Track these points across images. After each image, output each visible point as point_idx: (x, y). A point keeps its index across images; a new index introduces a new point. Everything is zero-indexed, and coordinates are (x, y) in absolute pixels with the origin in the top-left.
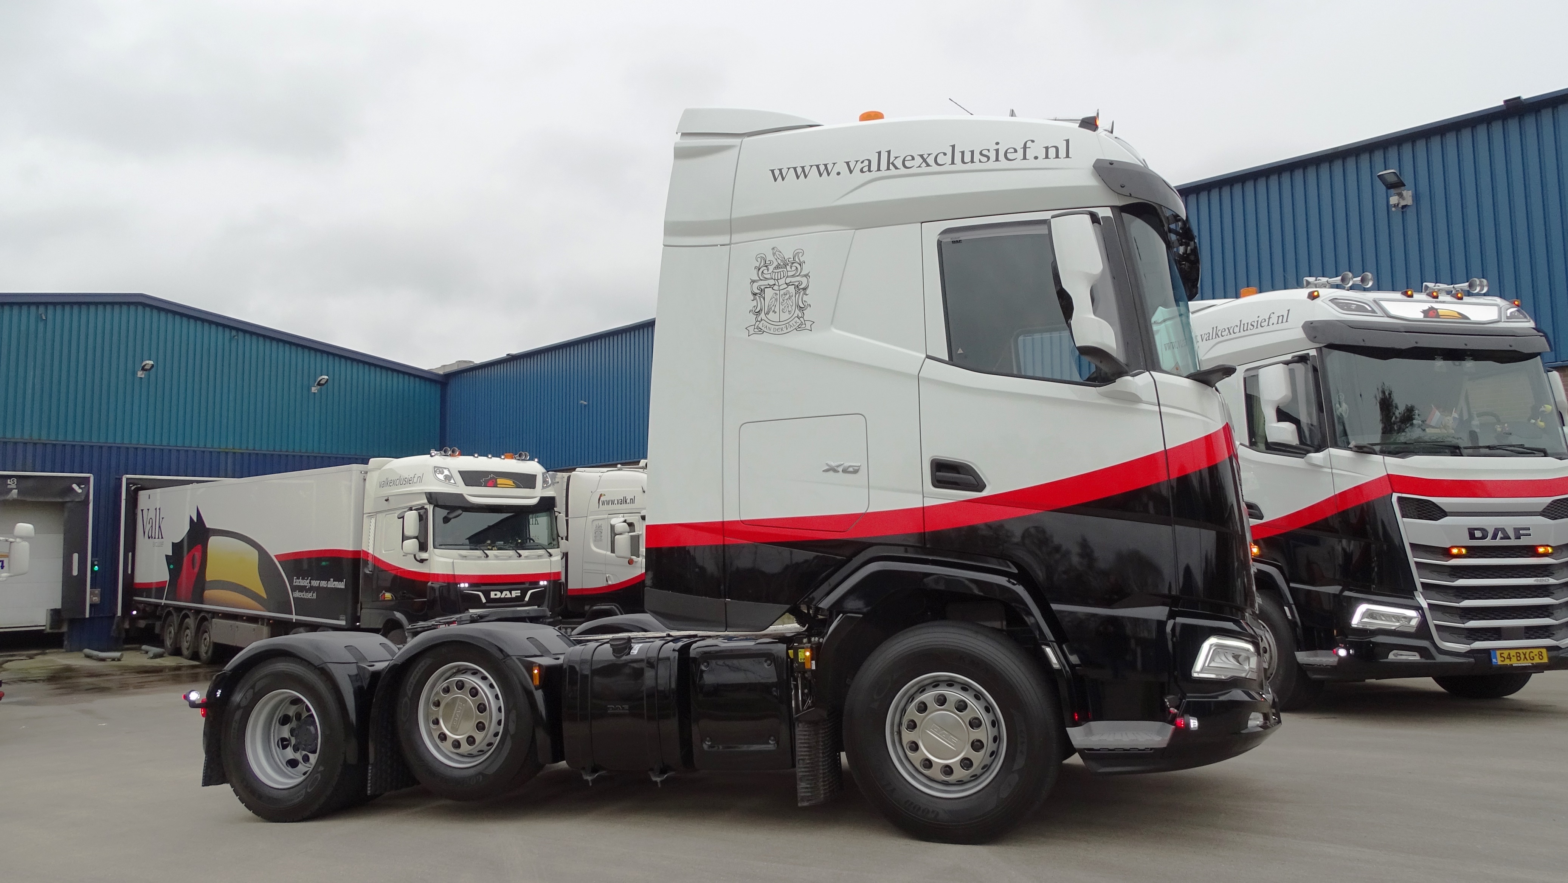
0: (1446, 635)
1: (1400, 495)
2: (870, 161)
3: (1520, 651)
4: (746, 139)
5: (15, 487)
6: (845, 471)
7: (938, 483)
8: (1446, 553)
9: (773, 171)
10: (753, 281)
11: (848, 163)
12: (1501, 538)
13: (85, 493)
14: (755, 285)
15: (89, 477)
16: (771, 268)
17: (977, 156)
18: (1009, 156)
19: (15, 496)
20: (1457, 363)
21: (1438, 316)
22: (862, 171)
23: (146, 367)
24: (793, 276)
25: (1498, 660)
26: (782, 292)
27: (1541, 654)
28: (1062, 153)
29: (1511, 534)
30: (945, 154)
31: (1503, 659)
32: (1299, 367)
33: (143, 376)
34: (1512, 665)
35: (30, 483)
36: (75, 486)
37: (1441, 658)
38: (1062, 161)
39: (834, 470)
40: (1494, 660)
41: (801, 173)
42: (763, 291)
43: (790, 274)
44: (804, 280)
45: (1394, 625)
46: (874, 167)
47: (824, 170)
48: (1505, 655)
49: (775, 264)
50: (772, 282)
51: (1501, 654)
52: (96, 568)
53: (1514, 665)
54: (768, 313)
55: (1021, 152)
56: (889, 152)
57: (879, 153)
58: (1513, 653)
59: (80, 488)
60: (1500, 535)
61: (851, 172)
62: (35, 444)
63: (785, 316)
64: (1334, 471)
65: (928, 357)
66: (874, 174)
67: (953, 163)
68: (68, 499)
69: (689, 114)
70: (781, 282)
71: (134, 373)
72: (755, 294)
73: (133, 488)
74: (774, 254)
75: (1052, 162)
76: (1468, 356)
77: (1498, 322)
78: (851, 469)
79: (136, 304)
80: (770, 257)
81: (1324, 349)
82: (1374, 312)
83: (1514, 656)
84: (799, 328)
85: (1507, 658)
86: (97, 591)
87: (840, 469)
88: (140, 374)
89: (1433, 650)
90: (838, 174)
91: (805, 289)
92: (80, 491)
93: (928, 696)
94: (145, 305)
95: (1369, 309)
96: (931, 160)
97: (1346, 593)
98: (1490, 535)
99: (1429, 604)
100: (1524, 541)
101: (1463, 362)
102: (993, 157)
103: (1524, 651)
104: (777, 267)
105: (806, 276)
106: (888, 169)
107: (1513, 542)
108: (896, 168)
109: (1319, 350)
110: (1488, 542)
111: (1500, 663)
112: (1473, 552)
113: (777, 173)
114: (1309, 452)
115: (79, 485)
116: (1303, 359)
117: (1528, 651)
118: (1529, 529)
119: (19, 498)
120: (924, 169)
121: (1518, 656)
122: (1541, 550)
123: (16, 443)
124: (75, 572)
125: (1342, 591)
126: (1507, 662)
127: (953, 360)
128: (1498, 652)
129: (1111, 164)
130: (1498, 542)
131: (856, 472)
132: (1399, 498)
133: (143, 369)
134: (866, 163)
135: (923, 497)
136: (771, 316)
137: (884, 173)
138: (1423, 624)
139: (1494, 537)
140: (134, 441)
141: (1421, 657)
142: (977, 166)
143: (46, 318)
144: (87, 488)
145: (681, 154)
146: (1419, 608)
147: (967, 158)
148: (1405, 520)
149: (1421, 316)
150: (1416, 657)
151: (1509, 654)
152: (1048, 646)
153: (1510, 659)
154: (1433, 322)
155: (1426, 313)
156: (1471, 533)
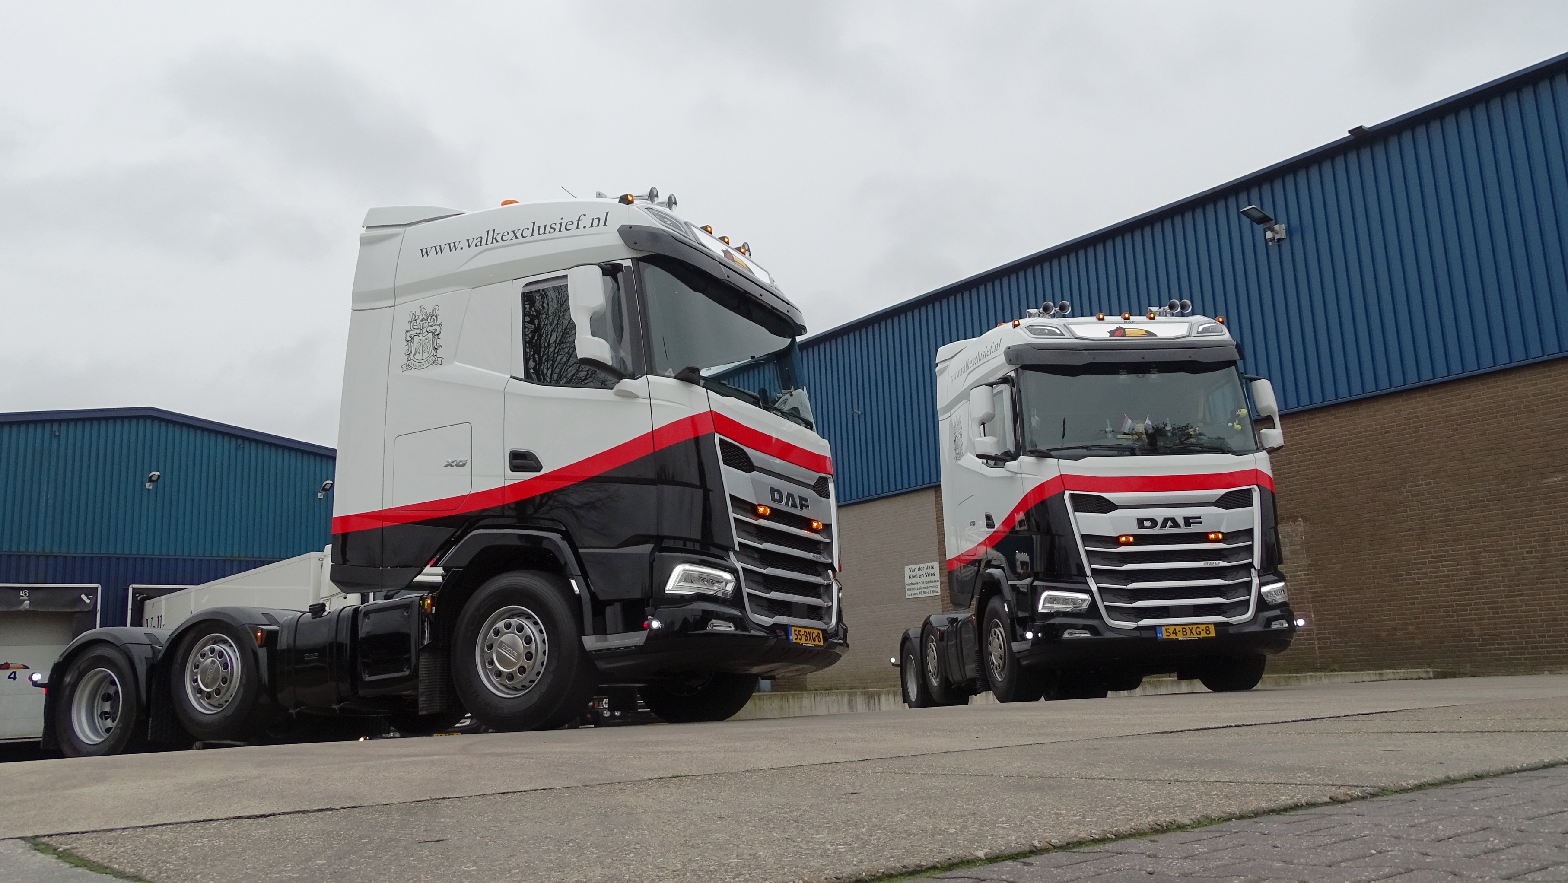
0: (1116, 614)
1: (1072, 492)
2: (481, 238)
3: (1186, 627)
4: (409, 228)
5: (27, 598)
6: (457, 465)
7: (514, 468)
8: (1115, 541)
9: (422, 250)
10: (407, 332)
11: (468, 241)
12: (1171, 527)
13: (93, 602)
14: (409, 334)
15: (97, 588)
16: (418, 321)
17: (548, 229)
18: (568, 227)
19: (27, 607)
20: (1141, 375)
21: (1125, 335)
22: (476, 246)
23: (153, 478)
24: (431, 326)
25: (1163, 635)
26: (424, 338)
27: (1208, 629)
28: (602, 222)
29: (1181, 522)
30: (528, 229)
31: (1168, 634)
32: (1005, 388)
33: (151, 487)
34: (1177, 639)
35: (40, 595)
36: (83, 597)
37: (1109, 635)
38: (602, 228)
39: (449, 465)
40: (1160, 635)
41: (439, 250)
42: (412, 338)
43: (430, 324)
44: (438, 328)
45: (1068, 608)
46: (484, 242)
47: (453, 247)
48: (1171, 629)
49: (421, 317)
50: (418, 331)
51: (1167, 630)
53: (1179, 640)
54: (414, 355)
55: (575, 223)
56: (494, 230)
57: (488, 232)
58: (1179, 628)
59: (88, 598)
60: (1170, 523)
61: (469, 246)
62: (47, 557)
63: (425, 355)
64: (1023, 475)
65: (512, 377)
66: (484, 247)
67: (532, 235)
68: (77, 610)
69: (372, 213)
70: (424, 330)
71: (143, 485)
72: (407, 341)
73: (139, 598)
74: (421, 310)
75: (595, 229)
76: (1154, 368)
77: (1188, 336)
78: (461, 463)
79: (145, 418)
80: (418, 313)
81: (1020, 370)
82: (1064, 335)
83: (1179, 632)
84: (433, 364)
85: (1173, 634)
87: (454, 464)
88: (148, 486)
89: (1101, 628)
90: (462, 249)
91: (438, 335)
92: (88, 601)
93: (500, 625)
94: (153, 418)
95: (1059, 333)
96: (519, 235)
97: (1035, 583)
98: (1159, 524)
99: (1099, 588)
100: (1194, 529)
101: (1148, 374)
102: (557, 229)
103: (1191, 627)
104: (422, 320)
105: (440, 325)
106: (492, 242)
107: (1183, 530)
108: (497, 241)
109: (1016, 370)
110: (1157, 531)
111: (1165, 637)
112: (1139, 540)
113: (424, 251)
114: (1006, 461)
115: (87, 596)
116: (1005, 380)
117: (1195, 627)
118: (1200, 518)
119: (32, 609)
120: (515, 241)
121: (1184, 632)
122: (1212, 536)
123: (29, 556)
125: (1030, 582)
126: (1173, 637)
127: (528, 378)
128: (1164, 629)
129: (631, 228)
130: (1167, 531)
131: (464, 465)
132: (1072, 495)
133: (150, 480)
134: (480, 239)
135: (504, 479)
136: (418, 356)
137: (490, 246)
138: (1093, 604)
139: (1164, 526)
140: (142, 552)
141: (1091, 634)
142: (547, 236)
143: (61, 435)
144: (95, 599)
145: (365, 242)
146: (1089, 592)
147: (542, 231)
148: (1076, 513)
149: (1107, 336)
150: (1086, 635)
151: (1175, 629)
152: (573, 579)
153: (1176, 634)
154: (1119, 340)
155: (1112, 333)
156: (1140, 522)
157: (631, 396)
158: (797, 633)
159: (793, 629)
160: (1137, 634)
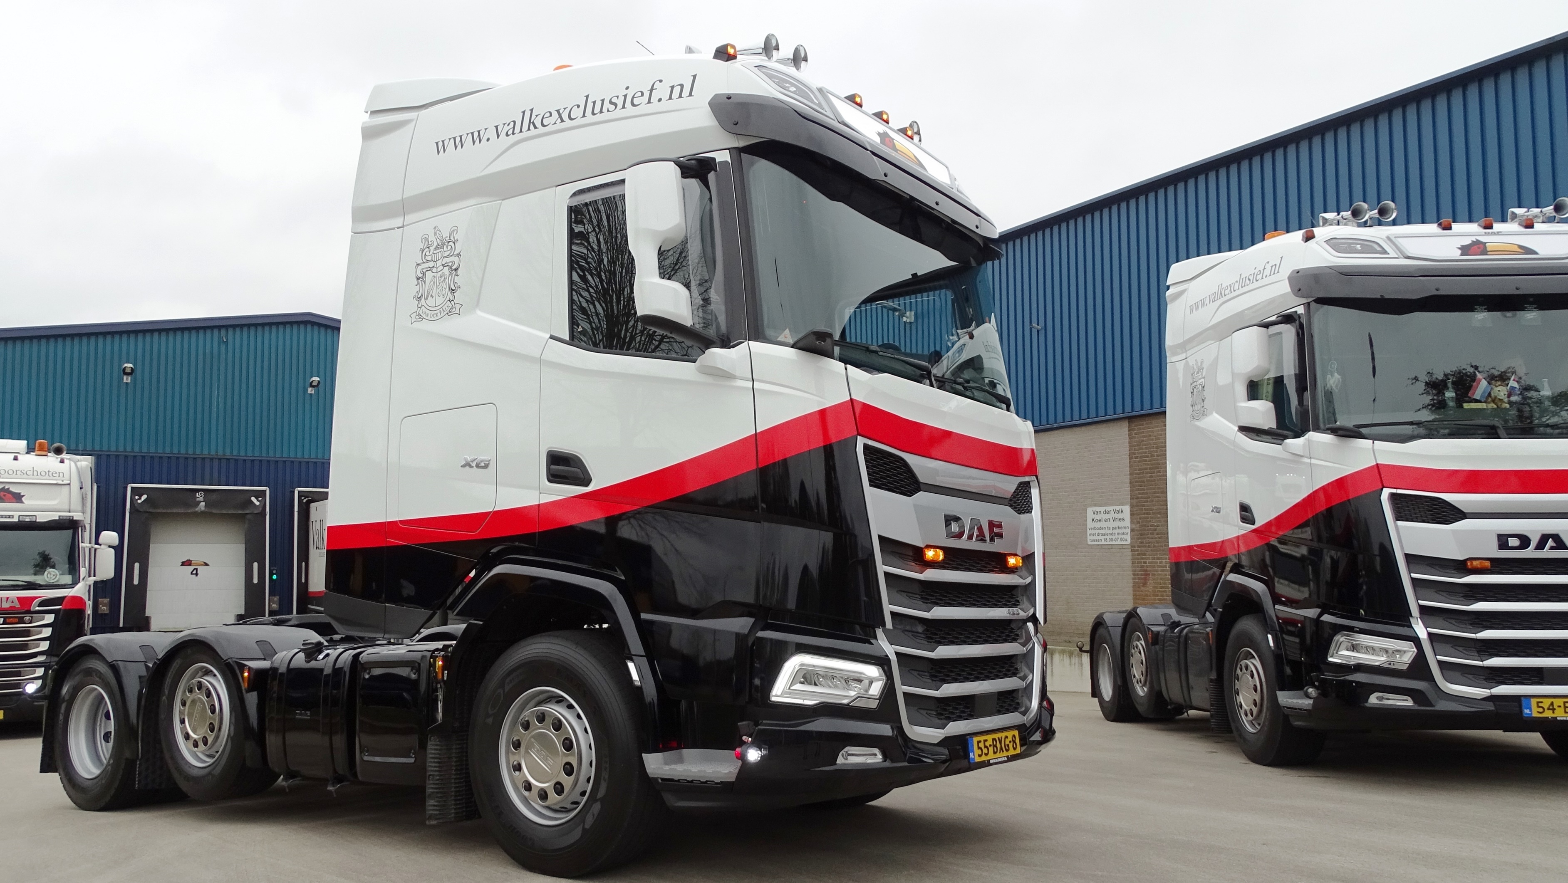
0: (1457, 675)
1: (1394, 491)
2: (514, 122)
4: (424, 112)
5: (202, 500)
6: (477, 466)
7: (554, 477)
8: (1462, 567)
9: (437, 143)
10: (418, 265)
11: (497, 127)
12: (1552, 548)
13: (262, 504)
14: (420, 268)
15: (266, 491)
16: (432, 249)
17: (607, 105)
18: (636, 102)
19: (203, 509)
20: (1509, 314)
21: (1485, 252)
22: (507, 135)
23: (313, 384)
24: (448, 256)
25: (1534, 711)
26: (439, 274)
28: (686, 92)
30: (578, 106)
31: (1541, 710)
32: (1289, 332)
33: (313, 392)
34: (1556, 717)
35: (214, 496)
36: (253, 499)
37: (1442, 706)
38: (686, 101)
39: (468, 465)
40: (1527, 711)
41: (458, 142)
42: (424, 274)
43: (446, 254)
44: (456, 259)
45: (1381, 661)
46: (517, 130)
47: (477, 137)
48: (1546, 703)
49: (436, 244)
50: (431, 264)
51: (1538, 703)
52: (275, 577)
53: (1558, 719)
54: (426, 299)
55: (646, 96)
56: (532, 110)
57: (524, 112)
58: (1558, 702)
59: (258, 501)
60: (1550, 543)
61: (498, 136)
62: (220, 459)
63: (440, 300)
64: (1313, 461)
65: (552, 337)
66: (518, 136)
67: (584, 116)
68: (248, 512)
69: (378, 91)
70: (439, 263)
71: (305, 390)
72: (418, 279)
73: (304, 501)
74: (435, 233)
75: (676, 103)
76: (1531, 303)
78: (483, 464)
79: (306, 323)
80: (432, 238)
81: (1313, 305)
82: (1386, 252)
83: (1560, 706)
84: (450, 313)
85: (1549, 709)
86: (276, 598)
87: (474, 464)
88: (310, 390)
89: (1431, 695)
90: (488, 140)
91: (456, 270)
92: (258, 503)
93: (530, 713)
94: (313, 324)
95: (1379, 249)
96: (565, 116)
97: (1326, 618)
98: (1533, 544)
99: (1430, 634)
101: (1518, 313)
102: (620, 105)
104: (436, 248)
105: (459, 255)
106: (529, 129)
108: (535, 127)
109: (1308, 305)
110: (1529, 553)
111: (1535, 714)
112: (1498, 566)
113: (440, 144)
114: (1286, 437)
115: (257, 498)
116: (1288, 319)
119: (206, 510)
120: (560, 126)
123: (203, 459)
124: (255, 581)
125: (1321, 615)
126: (1548, 714)
127: (575, 339)
128: (1534, 701)
129: (729, 98)
130: (1547, 553)
131: (486, 466)
132: (1393, 496)
133: (311, 385)
134: (512, 125)
135: (540, 493)
136: (431, 302)
137: (526, 134)
138: (1420, 657)
139: (1541, 546)
140: (306, 456)
141: (1415, 702)
142: (605, 116)
143: (227, 340)
144: (263, 501)
145: (369, 134)
146: (1416, 641)
147: (597, 110)
148: (1399, 523)
149: (1456, 254)
150: (1407, 702)
151: (1552, 704)
152: (632, 660)
153: (1553, 710)
154: (1476, 261)
155: (1465, 250)
156: (1503, 541)
157: (723, 375)
158: (982, 745)
159: (976, 739)
160: (1490, 707)
